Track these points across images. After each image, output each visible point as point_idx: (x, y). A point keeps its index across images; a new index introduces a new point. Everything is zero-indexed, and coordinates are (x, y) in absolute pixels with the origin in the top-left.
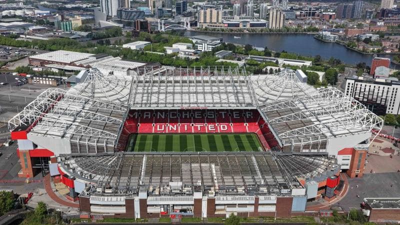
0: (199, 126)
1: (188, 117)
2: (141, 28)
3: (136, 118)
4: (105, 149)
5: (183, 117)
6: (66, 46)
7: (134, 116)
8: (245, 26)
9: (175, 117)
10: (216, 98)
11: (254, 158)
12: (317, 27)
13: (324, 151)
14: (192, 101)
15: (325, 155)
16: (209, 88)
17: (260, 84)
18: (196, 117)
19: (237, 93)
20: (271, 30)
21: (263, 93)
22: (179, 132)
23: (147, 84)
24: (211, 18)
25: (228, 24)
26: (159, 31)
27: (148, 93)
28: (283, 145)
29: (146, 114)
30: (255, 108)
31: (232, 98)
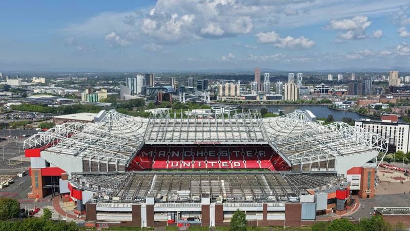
0: (213, 163)
1: (202, 155)
2: (163, 100)
3: (151, 156)
4: (116, 167)
5: (198, 156)
6: (91, 110)
7: (149, 155)
8: (261, 99)
9: (190, 156)
10: (229, 135)
11: (264, 177)
12: (330, 99)
13: (333, 170)
14: (205, 137)
15: (334, 174)
16: (223, 128)
17: (271, 124)
18: (210, 155)
19: (249, 131)
20: (286, 102)
21: (275, 131)
22: (193, 168)
23: (163, 125)
24: (229, 92)
25: (246, 97)
26: (180, 102)
27: (163, 131)
28: (292, 164)
29: (161, 153)
30: (266, 143)
31: (244, 135)
